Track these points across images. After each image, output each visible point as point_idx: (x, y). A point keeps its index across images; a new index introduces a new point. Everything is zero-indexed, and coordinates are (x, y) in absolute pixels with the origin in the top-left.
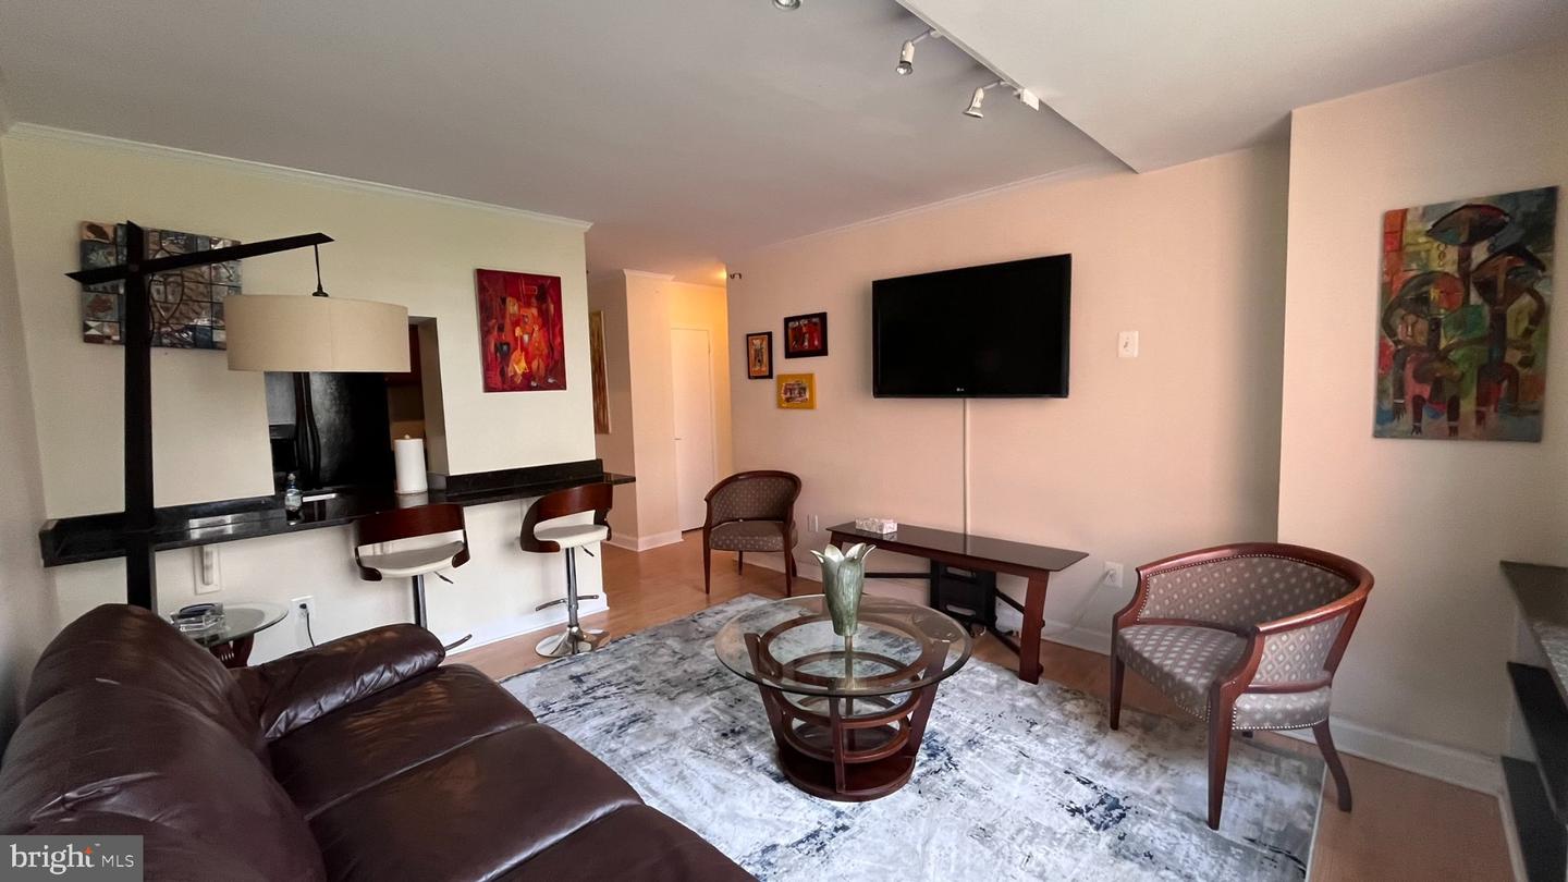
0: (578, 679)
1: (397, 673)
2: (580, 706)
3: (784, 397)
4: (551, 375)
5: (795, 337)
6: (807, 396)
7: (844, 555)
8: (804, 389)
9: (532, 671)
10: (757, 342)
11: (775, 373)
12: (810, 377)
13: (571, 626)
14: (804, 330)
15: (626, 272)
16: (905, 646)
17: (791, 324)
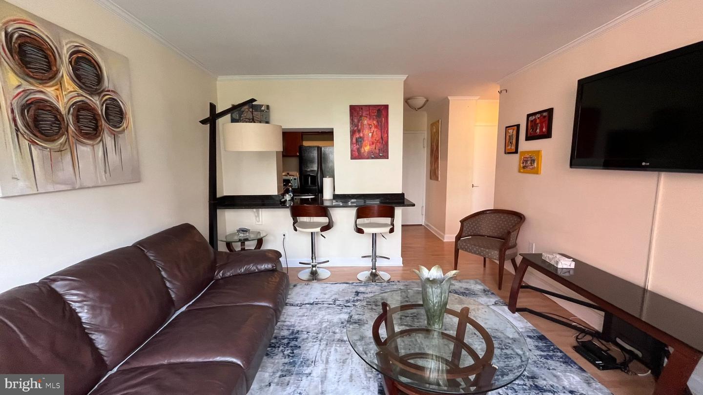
0: (357, 293)
1: (257, 268)
2: (346, 306)
3: (522, 165)
4: (382, 152)
5: (532, 126)
6: (535, 166)
7: (444, 275)
8: (534, 161)
9: (347, 283)
10: (510, 131)
11: (520, 150)
12: (538, 153)
13: (372, 269)
14: (538, 121)
15: (449, 98)
16: (551, 353)
17: (531, 118)
